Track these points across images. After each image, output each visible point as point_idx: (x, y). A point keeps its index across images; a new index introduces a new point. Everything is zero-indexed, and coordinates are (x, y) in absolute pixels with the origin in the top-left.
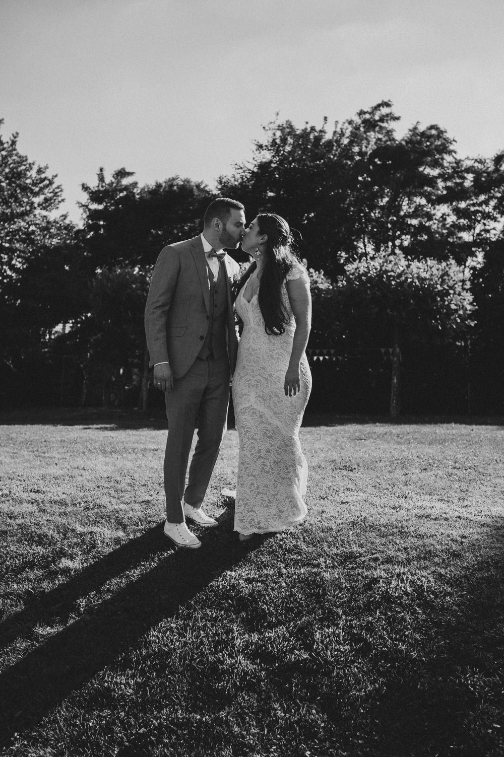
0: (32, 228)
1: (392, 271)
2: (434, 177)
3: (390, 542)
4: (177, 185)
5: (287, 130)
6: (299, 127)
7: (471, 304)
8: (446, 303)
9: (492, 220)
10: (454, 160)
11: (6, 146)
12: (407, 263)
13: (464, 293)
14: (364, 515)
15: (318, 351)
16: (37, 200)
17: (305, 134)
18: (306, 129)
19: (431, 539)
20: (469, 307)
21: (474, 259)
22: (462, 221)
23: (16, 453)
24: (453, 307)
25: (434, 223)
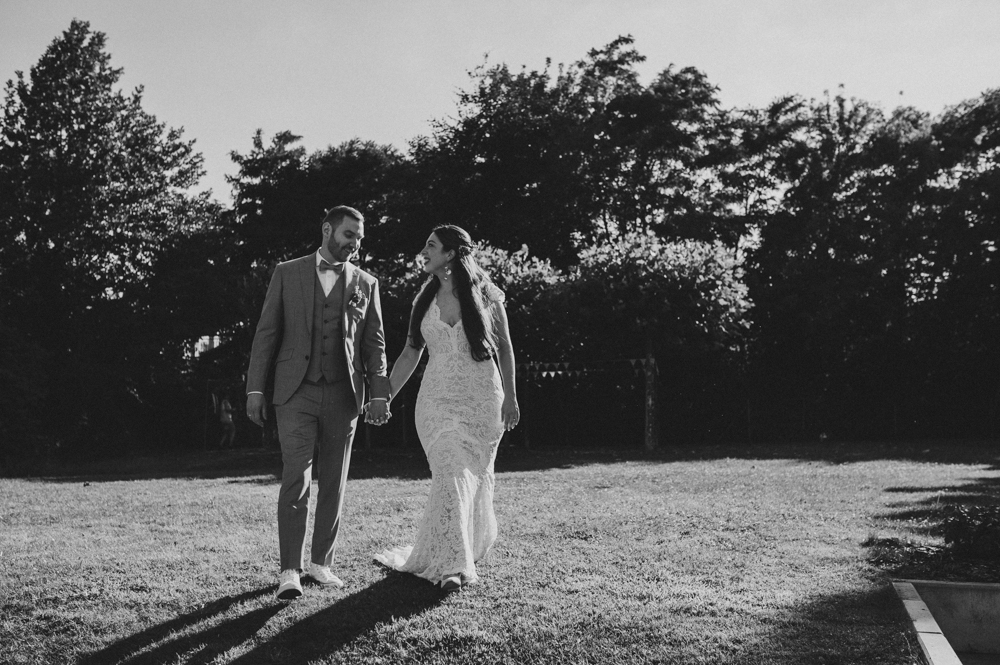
0: (164, 210)
1: (641, 258)
2: (692, 133)
3: (633, 654)
4: (357, 149)
5: (501, 76)
6: (514, 72)
7: (745, 299)
8: (713, 298)
9: (769, 187)
10: (717, 112)
11: (126, 103)
12: (660, 247)
13: (735, 284)
14: (598, 611)
15: (547, 365)
16: (169, 174)
17: (522, 81)
18: (523, 74)
19: (691, 646)
20: (743, 303)
21: (749, 237)
22: (731, 189)
23: (124, 527)
24: (722, 302)
25: (695, 193)
